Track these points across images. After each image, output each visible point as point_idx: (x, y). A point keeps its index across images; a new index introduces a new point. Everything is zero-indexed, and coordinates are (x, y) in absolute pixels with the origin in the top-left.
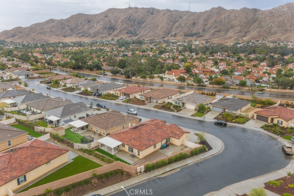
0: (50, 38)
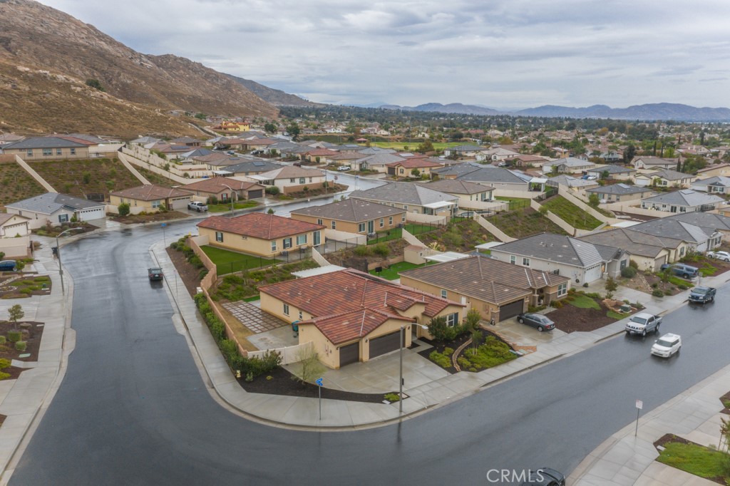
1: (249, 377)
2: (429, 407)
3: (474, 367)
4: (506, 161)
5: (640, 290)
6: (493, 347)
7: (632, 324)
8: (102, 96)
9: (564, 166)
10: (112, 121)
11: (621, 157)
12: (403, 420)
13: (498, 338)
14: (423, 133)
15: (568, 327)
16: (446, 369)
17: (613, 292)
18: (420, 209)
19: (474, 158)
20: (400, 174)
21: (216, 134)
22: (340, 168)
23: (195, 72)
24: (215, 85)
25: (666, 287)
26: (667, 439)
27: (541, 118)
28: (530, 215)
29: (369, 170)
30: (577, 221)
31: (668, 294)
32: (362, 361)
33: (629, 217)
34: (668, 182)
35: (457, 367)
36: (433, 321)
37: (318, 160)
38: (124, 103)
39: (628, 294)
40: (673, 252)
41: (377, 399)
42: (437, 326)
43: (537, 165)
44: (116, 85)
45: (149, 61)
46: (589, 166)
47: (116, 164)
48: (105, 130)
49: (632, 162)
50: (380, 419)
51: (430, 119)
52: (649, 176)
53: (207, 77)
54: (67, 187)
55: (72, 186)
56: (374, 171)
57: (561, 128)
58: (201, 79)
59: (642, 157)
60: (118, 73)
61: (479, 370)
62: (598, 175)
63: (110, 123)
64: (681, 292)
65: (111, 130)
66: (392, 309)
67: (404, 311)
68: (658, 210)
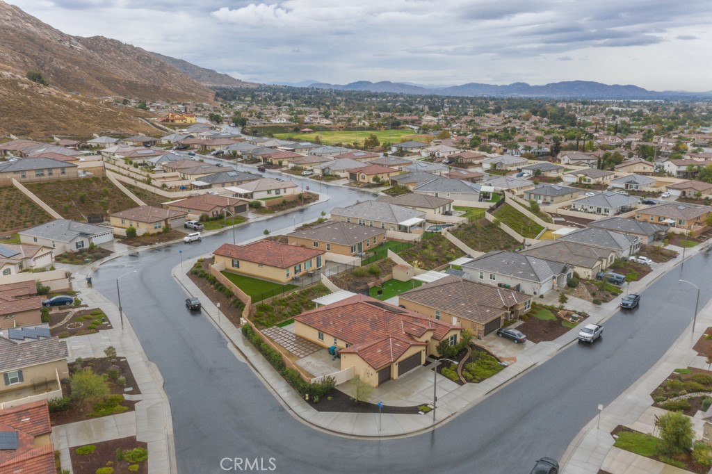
1: (316, 399)
2: (452, 415)
3: (475, 379)
4: (450, 158)
5: (583, 299)
6: (486, 361)
7: (582, 334)
8: (50, 92)
9: (501, 164)
10: (64, 120)
11: (548, 150)
12: (437, 427)
13: (488, 353)
14: (363, 121)
15: (536, 338)
16: (456, 382)
17: (564, 304)
18: (396, 227)
19: (419, 153)
20: (361, 180)
21: (167, 128)
22: (304, 173)
23: (127, 54)
24: (149, 67)
25: (602, 295)
26: (619, 430)
27: (467, 98)
28: (486, 227)
29: (332, 176)
30: (524, 229)
31: (605, 301)
32: (393, 379)
33: (563, 219)
34: (592, 180)
35: (463, 379)
36: (440, 343)
37: (280, 163)
38: (73, 99)
39: (575, 303)
40: (605, 261)
41: (413, 410)
42: (443, 347)
43: (477, 162)
44: (49, 70)
45: (79, 44)
46: (523, 163)
47: (105, 182)
48: (59, 129)
49: (559, 156)
50: (422, 427)
51: (363, 100)
52: (575, 174)
53: (139, 59)
54: (66, 208)
55: (70, 206)
56: (336, 176)
57: (488, 112)
58: (134, 62)
59: (567, 152)
60: (50, 58)
61: (480, 381)
62: (531, 172)
63: (63, 121)
64: (614, 298)
65: (65, 129)
66: (410, 335)
67: (420, 337)
68: (586, 211)
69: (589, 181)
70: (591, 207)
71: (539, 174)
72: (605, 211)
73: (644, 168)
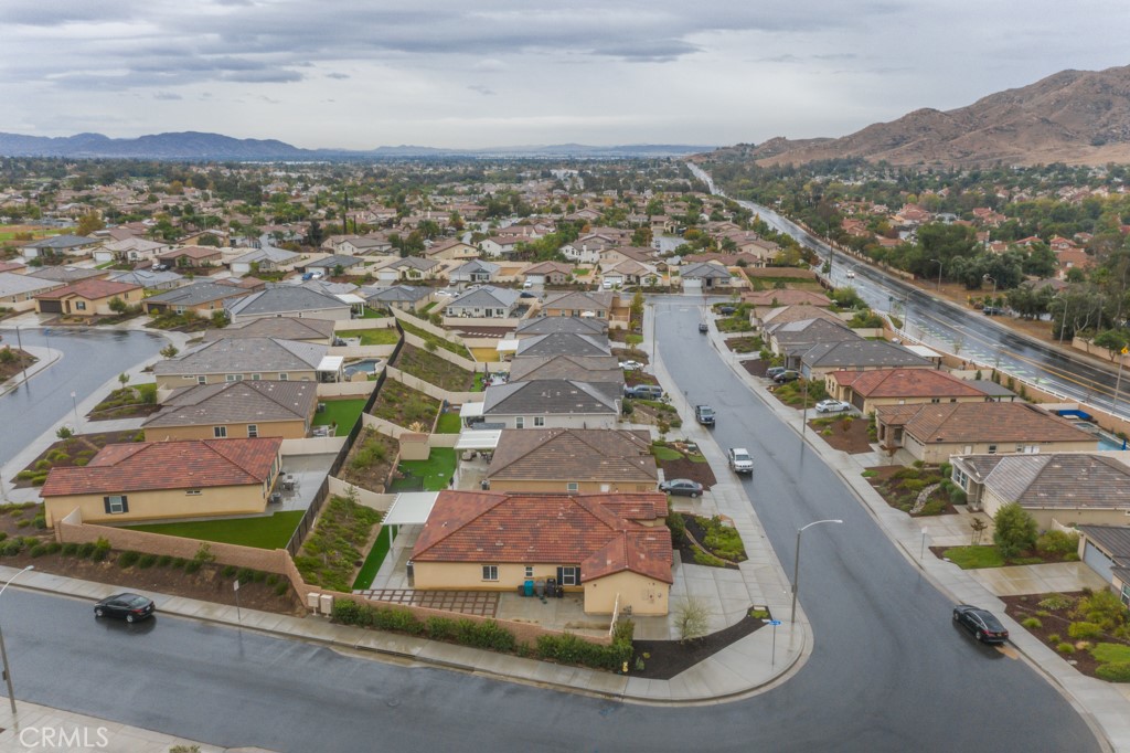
0: (1029, 150)
1: (642, 664)
3: (738, 555)
4: (163, 260)
9: (268, 262)
11: (301, 237)
16: (727, 567)
18: (313, 377)
20: (75, 312)
31: (681, 421)
34: (422, 273)
35: (728, 562)
49: (327, 245)
52: (395, 268)
62: (321, 271)
68: (470, 315)
69: (418, 275)
70: (477, 310)
71: (341, 272)
72: (498, 313)
73: (466, 251)
